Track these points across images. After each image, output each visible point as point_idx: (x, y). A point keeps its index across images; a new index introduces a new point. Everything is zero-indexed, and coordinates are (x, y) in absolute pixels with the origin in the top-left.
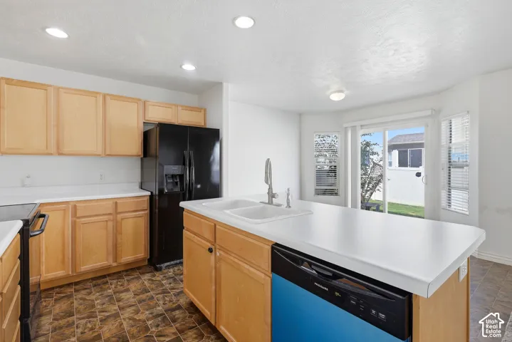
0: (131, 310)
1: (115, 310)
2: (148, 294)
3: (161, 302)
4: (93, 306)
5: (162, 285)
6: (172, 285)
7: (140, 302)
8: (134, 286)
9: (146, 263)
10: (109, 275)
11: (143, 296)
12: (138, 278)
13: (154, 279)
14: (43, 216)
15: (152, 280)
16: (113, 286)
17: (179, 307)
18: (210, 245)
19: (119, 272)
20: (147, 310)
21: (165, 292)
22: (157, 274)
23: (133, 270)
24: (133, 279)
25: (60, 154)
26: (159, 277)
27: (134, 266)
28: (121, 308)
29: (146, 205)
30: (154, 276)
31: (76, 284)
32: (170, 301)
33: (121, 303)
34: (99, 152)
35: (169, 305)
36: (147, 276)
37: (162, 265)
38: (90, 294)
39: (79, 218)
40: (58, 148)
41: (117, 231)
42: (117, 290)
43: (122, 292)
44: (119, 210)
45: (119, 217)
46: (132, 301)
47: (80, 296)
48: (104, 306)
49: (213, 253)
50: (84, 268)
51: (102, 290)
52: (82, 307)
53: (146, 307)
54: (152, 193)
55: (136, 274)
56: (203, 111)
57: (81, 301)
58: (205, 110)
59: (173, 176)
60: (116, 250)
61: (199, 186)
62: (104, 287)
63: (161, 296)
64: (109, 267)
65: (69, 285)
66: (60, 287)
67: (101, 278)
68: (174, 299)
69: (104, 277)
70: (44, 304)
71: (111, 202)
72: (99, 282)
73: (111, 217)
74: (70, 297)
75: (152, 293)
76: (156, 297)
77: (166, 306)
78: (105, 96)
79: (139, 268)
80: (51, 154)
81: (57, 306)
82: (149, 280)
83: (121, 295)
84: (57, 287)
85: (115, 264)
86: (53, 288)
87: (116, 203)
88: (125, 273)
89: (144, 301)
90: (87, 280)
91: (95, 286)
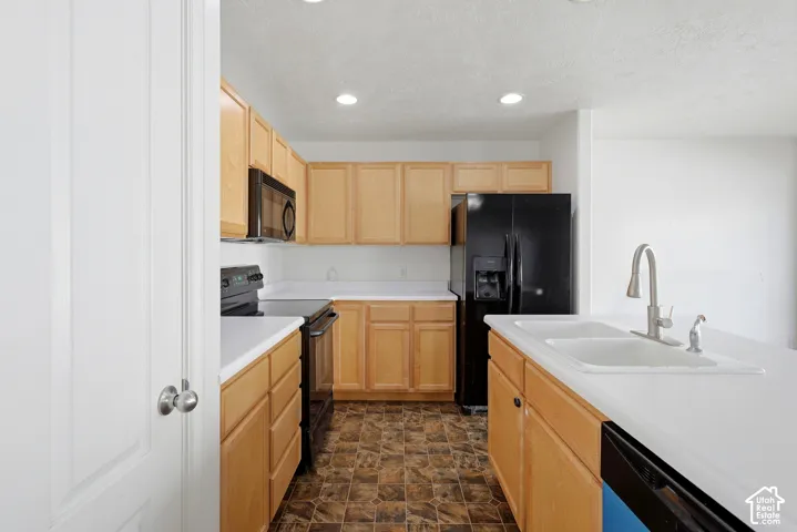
0: (417, 458)
1: (400, 451)
2: (445, 444)
3: (458, 462)
4: (379, 437)
5: (466, 438)
6: (479, 442)
7: (431, 452)
8: (430, 426)
9: (453, 399)
10: (405, 403)
11: (438, 445)
12: (437, 417)
13: (457, 425)
14: (333, 315)
15: (454, 426)
16: (406, 419)
17: (480, 480)
18: (517, 394)
19: (417, 402)
20: (438, 467)
21: (466, 449)
22: (464, 419)
23: (433, 403)
24: (431, 416)
25: (359, 244)
26: (465, 423)
27: (436, 399)
28: (408, 452)
29: (451, 314)
30: (459, 420)
31: (371, 403)
32: (471, 466)
33: (408, 445)
34: (398, 239)
35: (469, 472)
36: (449, 418)
37: (471, 408)
38: (380, 420)
39: (373, 322)
40: (356, 236)
41: (414, 346)
42: (410, 425)
43: (413, 430)
44: (417, 318)
45: (417, 326)
46: (423, 447)
47: (369, 420)
48: (390, 442)
49: (522, 407)
50: (378, 386)
51: (393, 420)
52: (368, 434)
53: (438, 463)
54: (459, 297)
55: (437, 410)
56: (545, 166)
57: (370, 427)
58: (549, 164)
59: (490, 275)
60: (413, 373)
61: (539, 292)
62: (396, 415)
63: (460, 453)
64: (405, 393)
65: (363, 402)
66: (356, 402)
67: (394, 404)
68: (477, 464)
69: (399, 403)
70: (337, 417)
71: (407, 306)
72: (394, 407)
73: (407, 326)
74: (360, 417)
75: (449, 445)
76: (453, 452)
77: (463, 472)
78: (404, 165)
79: (442, 403)
80: (349, 243)
81: (348, 424)
82: (451, 424)
83: (412, 434)
84: (352, 401)
85: (411, 390)
86: (347, 402)
87: (413, 308)
88: (424, 406)
89: (437, 452)
90: (381, 402)
91: (387, 412)
